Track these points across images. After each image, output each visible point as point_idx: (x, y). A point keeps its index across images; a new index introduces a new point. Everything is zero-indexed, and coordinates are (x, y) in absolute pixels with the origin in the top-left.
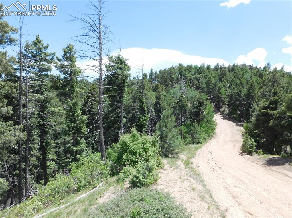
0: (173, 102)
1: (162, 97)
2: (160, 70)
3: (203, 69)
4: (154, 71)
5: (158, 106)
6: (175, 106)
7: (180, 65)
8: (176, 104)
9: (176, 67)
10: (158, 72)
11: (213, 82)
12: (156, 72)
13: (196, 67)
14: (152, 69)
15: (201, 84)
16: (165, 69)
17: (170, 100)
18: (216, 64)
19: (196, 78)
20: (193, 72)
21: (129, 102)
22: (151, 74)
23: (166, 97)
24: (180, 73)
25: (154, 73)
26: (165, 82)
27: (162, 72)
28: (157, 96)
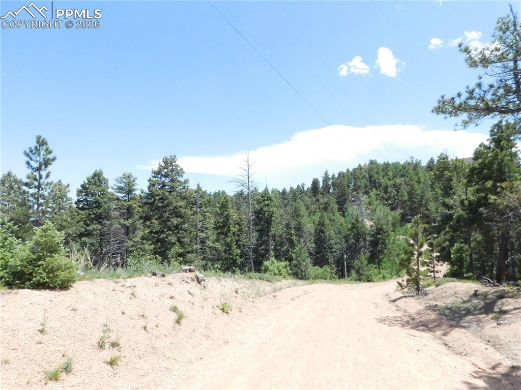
0: (346, 228)
1: (327, 221)
2: (340, 172)
3: (407, 169)
4: (330, 175)
5: (322, 235)
6: (348, 233)
7: (372, 162)
8: (349, 230)
9: (365, 165)
10: (336, 176)
11: (418, 192)
12: (334, 175)
13: (396, 165)
14: (326, 170)
15: (401, 195)
16: (348, 170)
17: (341, 225)
18: (429, 159)
19: (395, 186)
20: (391, 174)
21: (282, 231)
22: (326, 179)
23: (334, 222)
24: (370, 177)
25: (330, 177)
26: (343, 195)
27: (342, 175)
28: (320, 221)
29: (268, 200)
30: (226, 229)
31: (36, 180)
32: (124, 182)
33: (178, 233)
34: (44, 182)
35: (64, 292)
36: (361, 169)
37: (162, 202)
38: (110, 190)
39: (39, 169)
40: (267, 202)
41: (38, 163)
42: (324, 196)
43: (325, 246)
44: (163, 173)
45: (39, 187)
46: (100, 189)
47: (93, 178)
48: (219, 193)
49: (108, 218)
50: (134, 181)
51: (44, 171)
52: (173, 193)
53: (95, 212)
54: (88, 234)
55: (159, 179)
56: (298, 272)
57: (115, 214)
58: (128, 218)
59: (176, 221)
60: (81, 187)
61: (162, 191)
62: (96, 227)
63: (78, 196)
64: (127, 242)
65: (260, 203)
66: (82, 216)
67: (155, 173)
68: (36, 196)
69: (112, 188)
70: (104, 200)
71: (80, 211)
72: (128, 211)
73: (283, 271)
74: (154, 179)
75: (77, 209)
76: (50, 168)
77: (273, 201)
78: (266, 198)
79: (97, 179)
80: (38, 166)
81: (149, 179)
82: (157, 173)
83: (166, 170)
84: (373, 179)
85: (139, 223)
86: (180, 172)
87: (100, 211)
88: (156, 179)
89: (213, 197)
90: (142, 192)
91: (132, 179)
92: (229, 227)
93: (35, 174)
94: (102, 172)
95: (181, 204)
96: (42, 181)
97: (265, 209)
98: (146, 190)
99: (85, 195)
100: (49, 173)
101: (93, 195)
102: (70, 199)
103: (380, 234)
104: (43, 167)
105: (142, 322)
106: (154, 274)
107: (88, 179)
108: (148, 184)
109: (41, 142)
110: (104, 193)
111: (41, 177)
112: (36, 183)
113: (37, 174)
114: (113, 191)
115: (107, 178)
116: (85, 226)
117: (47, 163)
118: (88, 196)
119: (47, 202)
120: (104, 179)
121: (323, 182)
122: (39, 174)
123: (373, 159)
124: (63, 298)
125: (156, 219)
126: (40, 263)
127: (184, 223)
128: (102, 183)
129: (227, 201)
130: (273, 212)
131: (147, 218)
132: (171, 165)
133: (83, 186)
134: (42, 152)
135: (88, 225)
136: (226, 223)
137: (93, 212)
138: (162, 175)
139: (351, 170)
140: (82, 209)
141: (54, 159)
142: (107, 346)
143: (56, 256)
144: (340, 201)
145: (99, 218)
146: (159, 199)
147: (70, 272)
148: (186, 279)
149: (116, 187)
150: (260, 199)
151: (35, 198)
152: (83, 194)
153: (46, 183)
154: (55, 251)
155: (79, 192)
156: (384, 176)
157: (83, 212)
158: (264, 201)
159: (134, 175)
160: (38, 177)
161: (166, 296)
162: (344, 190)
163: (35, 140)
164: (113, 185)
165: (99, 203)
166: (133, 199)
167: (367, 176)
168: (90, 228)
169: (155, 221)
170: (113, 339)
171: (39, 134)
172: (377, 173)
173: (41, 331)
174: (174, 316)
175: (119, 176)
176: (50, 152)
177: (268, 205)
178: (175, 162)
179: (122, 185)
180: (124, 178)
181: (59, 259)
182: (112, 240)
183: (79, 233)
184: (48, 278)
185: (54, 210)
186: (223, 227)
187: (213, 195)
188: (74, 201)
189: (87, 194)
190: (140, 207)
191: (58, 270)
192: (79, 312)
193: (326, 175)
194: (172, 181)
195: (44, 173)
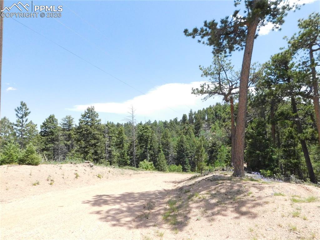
1: (185, 140)
2: (199, 110)
5: (182, 148)
7: (217, 104)
9: (213, 106)
10: (197, 112)
12: (195, 112)
14: (191, 109)
17: (194, 142)
22: (191, 115)
24: (216, 113)
25: (193, 113)
26: (198, 124)
27: (200, 112)
28: (180, 140)
29: (146, 129)
30: (121, 146)
31: (21, 123)
32: (66, 121)
33: (95, 148)
34: (24, 124)
35: (36, 166)
36: (211, 108)
37: (87, 132)
38: (58, 125)
39: (22, 117)
40: (145, 130)
41: (22, 115)
42: (188, 125)
43: (184, 154)
44: (87, 116)
45: (22, 126)
46: (53, 125)
47: (49, 119)
48: (127, 124)
49: (57, 140)
50: (72, 120)
51: (24, 118)
52: (92, 127)
53: (50, 137)
54: (47, 150)
55: (85, 119)
56: (159, 168)
57: (61, 138)
58: (69, 140)
59: (94, 142)
60: (43, 124)
61: (86, 126)
62: (51, 146)
63: (41, 129)
64: (68, 154)
65: (142, 131)
66: (44, 140)
67: (82, 116)
68: (21, 131)
69: (60, 124)
70: (56, 131)
71: (42, 137)
72: (69, 136)
73: (150, 167)
74: (82, 119)
75: (41, 136)
76: (27, 117)
77: (149, 129)
78: (145, 128)
79: (51, 119)
80: (21, 116)
81: (79, 119)
82: (84, 116)
83: (88, 114)
84: (217, 114)
85: (74, 143)
86: (97, 115)
87: (53, 137)
88: (83, 119)
89: (124, 126)
90: (76, 126)
91: (71, 119)
92: (123, 144)
93: (20, 120)
94: (54, 115)
95: (96, 132)
96: (23, 123)
97: (144, 134)
98: (78, 125)
99: (45, 128)
100: (27, 119)
101: (49, 128)
102: (37, 131)
103: (214, 147)
104: (24, 116)
105: (63, 176)
106: (71, 163)
107: (46, 120)
108: (79, 122)
109: (23, 105)
110: (55, 127)
111: (23, 121)
112: (21, 124)
113: (21, 120)
114: (60, 126)
115: (57, 119)
116: (45, 145)
117: (26, 114)
118: (47, 129)
119: (26, 133)
120: (55, 119)
121: (189, 116)
122: (22, 120)
123: (218, 102)
124: (36, 168)
125: (83, 141)
126: (28, 157)
127: (98, 143)
128: (54, 121)
129: (122, 130)
130: (149, 136)
131: (78, 140)
132: (92, 112)
133: (44, 124)
134: (24, 109)
135: (47, 145)
136: (121, 142)
137: (49, 137)
138: (86, 117)
139: (205, 109)
140: (44, 136)
141: (29, 113)
142: (50, 180)
143: (34, 154)
144: (197, 128)
145: (53, 141)
146: (85, 130)
147: (38, 160)
148: (85, 166)
149: (62, 124)
150: (142, 129)
151: (20, 132)
152: (44, 128)
153: (25, 124)
154: (33, 153)
155: (42, 127)
156: (223, 112)
157: (44, 138)
158: (144, 130)
159: (72, 116)
160: (21, 122)
161: (74, 170)
162: (199, 121)
163: (20, 103)
164: (60, 123)
165: (53, 133)
166: (71, 130)
167: (214, 112)
168: (48, 146)
169: (83, 142)
170: (52, 179)
171: (22, 101)
172: (219, 111)
173: (30, 175)
174: (75, 176)
175: (64, 117)
176: (28, 109)
177: (146, 132)
178: (94, 110)
179: (66, 122)
180: (67, 118)
181: (35, 155)
182: (59, 152)
183: (42, 149)
184: (31, 161)
185: (29, 137)
186: (120, 144)
187: (124, 125)
188: (39, 132)
189: (46, 128)
190: (75, 134)
191: (34, 159)
192: (41, 172)
193: (191, 112)
194: (92, 120)
195: (24, 119)
